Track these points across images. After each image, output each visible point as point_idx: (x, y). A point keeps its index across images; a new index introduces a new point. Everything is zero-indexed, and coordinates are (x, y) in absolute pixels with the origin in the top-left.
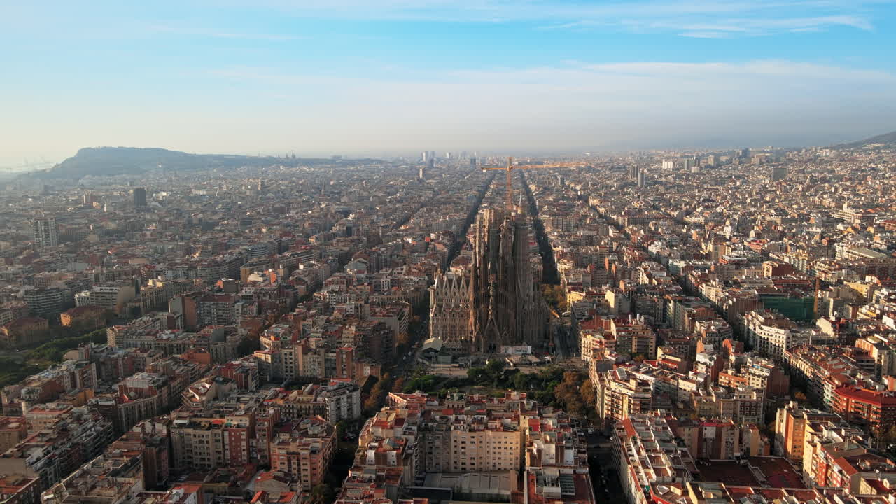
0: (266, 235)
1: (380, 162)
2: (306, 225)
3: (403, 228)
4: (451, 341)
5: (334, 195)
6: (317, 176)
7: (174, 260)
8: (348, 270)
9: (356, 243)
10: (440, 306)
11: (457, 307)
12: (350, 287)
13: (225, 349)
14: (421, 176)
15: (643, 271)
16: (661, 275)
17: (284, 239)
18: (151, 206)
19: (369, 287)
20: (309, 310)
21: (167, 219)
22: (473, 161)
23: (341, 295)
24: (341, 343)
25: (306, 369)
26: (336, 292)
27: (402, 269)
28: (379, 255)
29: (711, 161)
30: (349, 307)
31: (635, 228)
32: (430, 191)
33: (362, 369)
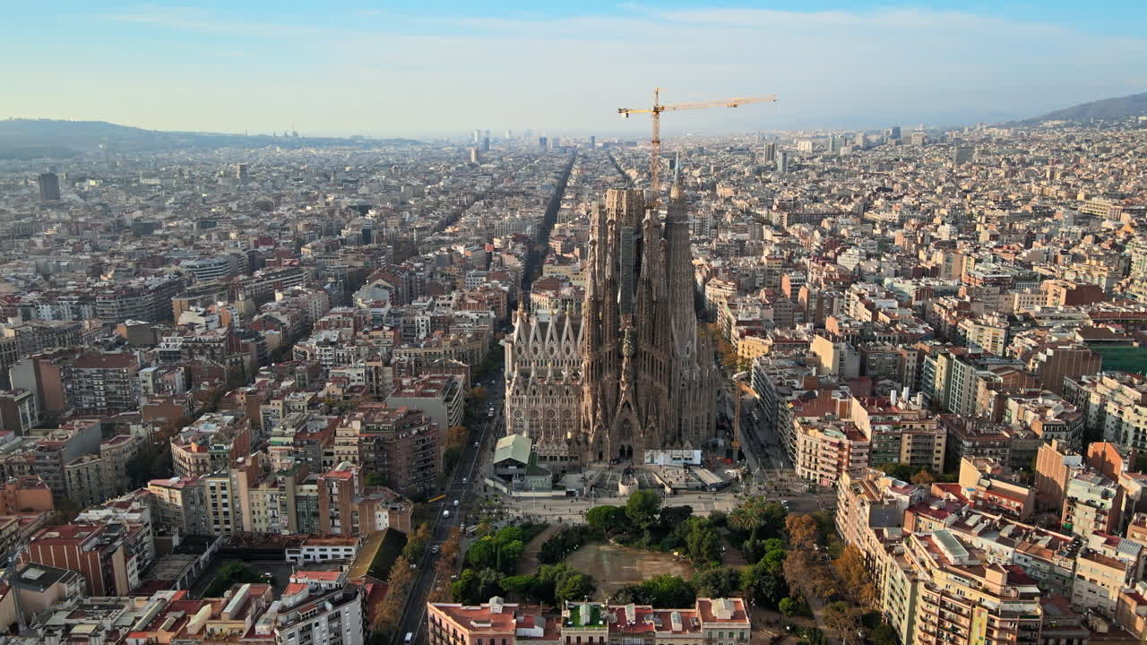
0: (233, 244)
1: (415, 143)
2: (300, 227)
3: (449, 230)
4: (547, 443)
5: (348, 184)
6: (328, 160)
7: (65, 286)
8: (359, 300)
9: (375, 255)
10: (525, 374)
11: (558, 375)
12: (358, 334)
13: (98, 470)
14: (473, 160)
15: (857, 298)
16: (889, 305)
17: (262, 249)
18: (66, 200)
19: (392, 333)
20: (280, 379)
21: (82, 220)
22: (543, 141)
23: (341, 348)
24: (332, 454)
25: (256, 517)
26: (333, 344)
27: (451, 299)
28: (412, 274)
29: (859, 141)
30: (355, 373)
31: (803, 229)
32: (487, 178)
33: (372, 516)
